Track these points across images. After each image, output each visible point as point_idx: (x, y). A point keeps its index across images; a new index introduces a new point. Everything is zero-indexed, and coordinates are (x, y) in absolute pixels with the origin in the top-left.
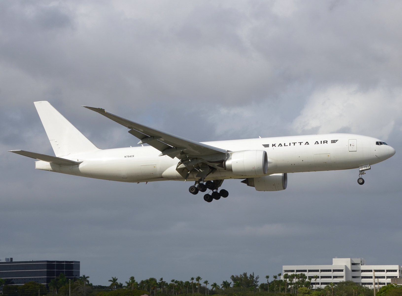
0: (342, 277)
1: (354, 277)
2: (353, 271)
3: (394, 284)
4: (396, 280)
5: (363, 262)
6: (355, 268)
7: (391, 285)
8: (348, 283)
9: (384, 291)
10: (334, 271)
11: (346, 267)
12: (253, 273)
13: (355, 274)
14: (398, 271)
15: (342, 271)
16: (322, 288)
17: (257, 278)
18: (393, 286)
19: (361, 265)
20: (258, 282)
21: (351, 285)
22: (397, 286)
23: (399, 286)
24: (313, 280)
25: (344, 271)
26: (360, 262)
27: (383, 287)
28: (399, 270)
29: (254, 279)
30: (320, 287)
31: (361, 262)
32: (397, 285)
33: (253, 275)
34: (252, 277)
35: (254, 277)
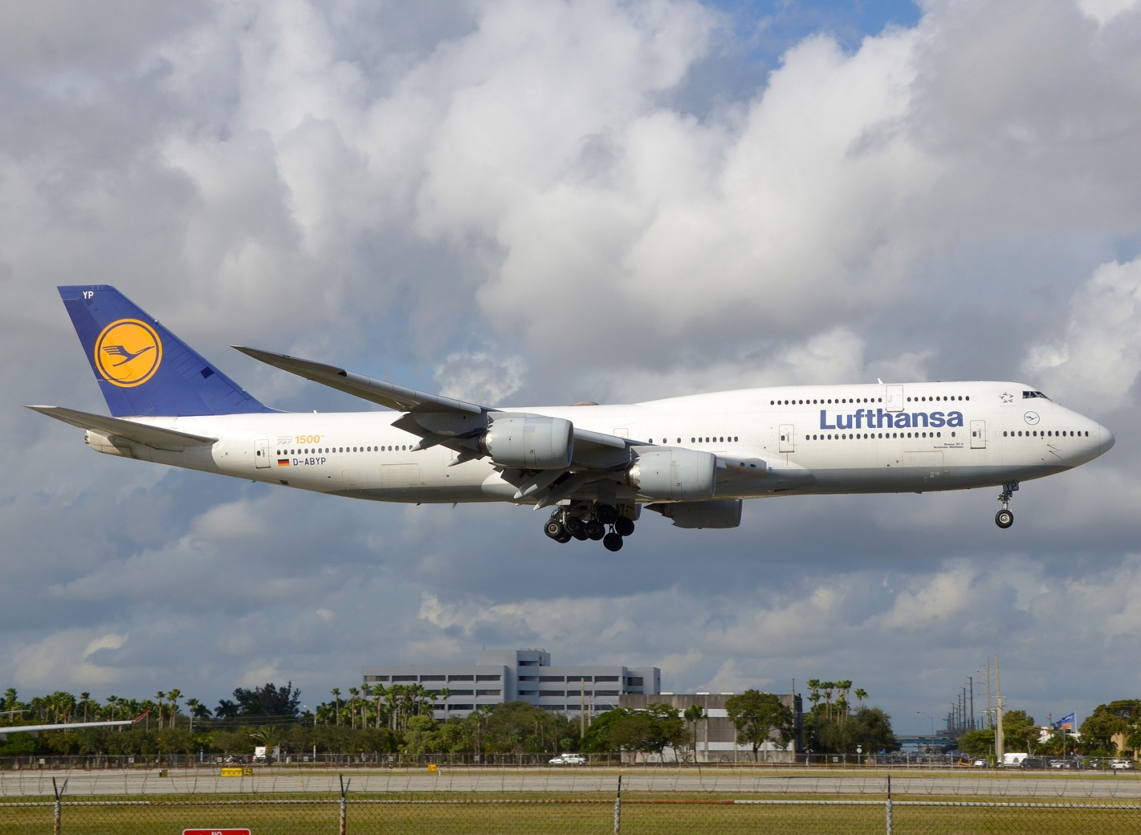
0: (496, 692)
1: (522, 693)
2: (522, 678)
3: (626, 708)
4: (629, 700)
5: (543, 659)
6: (527, 671)
7: (621, 710)
8: (518, 705)
9: (603, 724)
10: (480, 678)
11: (507, 670)
12: (290, 683)
13: (526, 686)
14: (621, 679)
15: (496, 678)
16: (460, 717)
17: (297, 694)
18: (624, 714)
19: (541, 665)
20: (299, 703)
21: (526, 710)
22: (632, 714)
23: (637, 711)
24: (440, 700)
25: (502, 678)
26: (537, 659)
27: (603, 715)
28: (624, 677)
29: (291, 698)
30: (456, 716)
31: (540, 658)
32: (632, 710)
33: (290, 686)
34: (285, 691)
35: (289, 692)
